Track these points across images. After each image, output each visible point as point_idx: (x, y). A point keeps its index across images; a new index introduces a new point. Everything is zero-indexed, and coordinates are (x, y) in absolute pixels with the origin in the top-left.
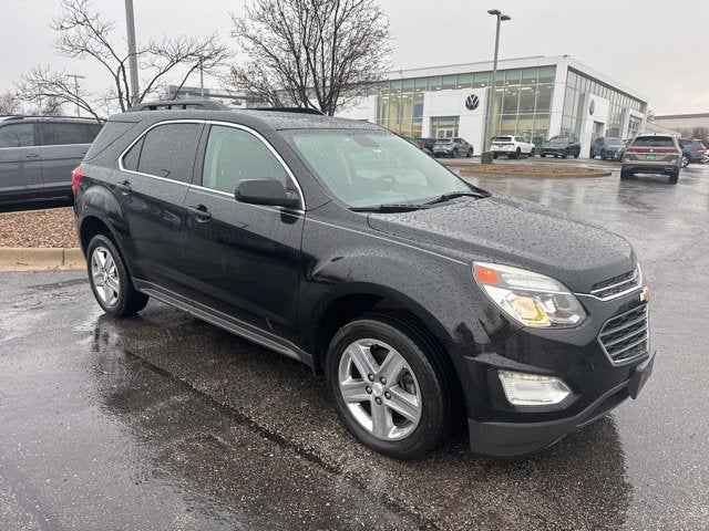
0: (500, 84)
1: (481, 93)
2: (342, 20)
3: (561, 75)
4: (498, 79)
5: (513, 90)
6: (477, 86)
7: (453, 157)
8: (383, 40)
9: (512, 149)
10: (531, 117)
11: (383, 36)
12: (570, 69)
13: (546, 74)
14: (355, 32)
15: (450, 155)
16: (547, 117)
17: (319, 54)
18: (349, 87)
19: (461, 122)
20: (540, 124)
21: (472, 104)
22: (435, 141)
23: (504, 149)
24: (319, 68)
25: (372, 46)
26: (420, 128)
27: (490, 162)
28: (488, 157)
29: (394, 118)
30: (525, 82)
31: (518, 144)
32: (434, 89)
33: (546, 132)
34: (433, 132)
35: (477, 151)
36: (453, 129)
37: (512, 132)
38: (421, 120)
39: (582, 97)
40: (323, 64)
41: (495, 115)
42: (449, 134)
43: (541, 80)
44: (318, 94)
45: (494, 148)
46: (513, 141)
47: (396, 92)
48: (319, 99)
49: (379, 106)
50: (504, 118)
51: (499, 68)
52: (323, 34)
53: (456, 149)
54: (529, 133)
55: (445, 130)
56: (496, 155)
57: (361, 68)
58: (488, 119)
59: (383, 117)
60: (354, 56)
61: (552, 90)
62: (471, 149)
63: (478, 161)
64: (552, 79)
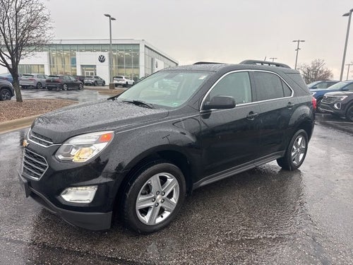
0: (114, 51)
1: (106, 55)
2: (20, 8)
3: (142, 48)
4: (113, 48)
5: (121, 54)
6: (103, 51)
7: (95, 86)
8: (48, 22)
9: (124, 82)
10: (131, 68)
11: (46, 20)
12: (145, 46)
13: (136, 48)
14: (29, 15)
15: (93, 84)
16: (138, 68)
17: (6, 25)
18: (28, 45)
19: (97, 69)
20: (135, 71)
21: (102, 60)
22: (84, 77)
23: (120, 82)
24: (7, 33)
25: (41, 25)
26: (76, 70)
27: (114, 88)
28: (113, 86)
29: (60, 64)
30: (127, 51)
31: (126, 80)
32: (81, 51)
33: (138, 75)
34: (83, 73)
35: (107, 83)
36: (93, 72)
37: (123, 75)
38: (76, 66)
39: (152, 59)
40: (10, 31)
41: (114, 66)
42: (92, 74)
43: (134, 50)
44: (8, 47)
45: (115, 82)
46: (124, 79)
47: (59, 51)
48: (9, 51)
49: (50, 58)
50: (119, 67)
51: (112, 43)
52: (8, 14)
53: (96, 81)
54: (131, 75)
55: (90, 72)
56: (117, 85)
57: (35, 35)
58: (111, 67)
59: (54, 63)
60: (30, 28)
61: (138, 56)
62: (104, 82)
63: (108, 88)
64: (138, 50)
